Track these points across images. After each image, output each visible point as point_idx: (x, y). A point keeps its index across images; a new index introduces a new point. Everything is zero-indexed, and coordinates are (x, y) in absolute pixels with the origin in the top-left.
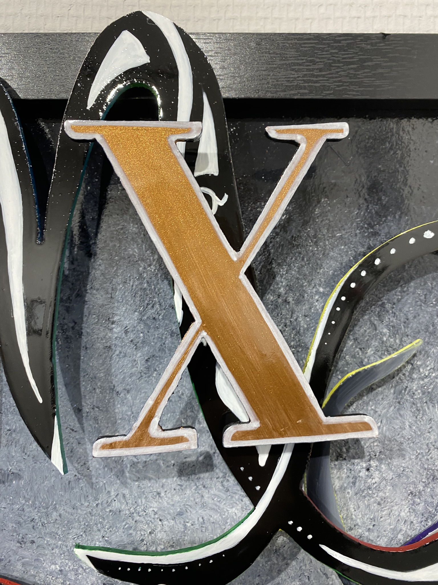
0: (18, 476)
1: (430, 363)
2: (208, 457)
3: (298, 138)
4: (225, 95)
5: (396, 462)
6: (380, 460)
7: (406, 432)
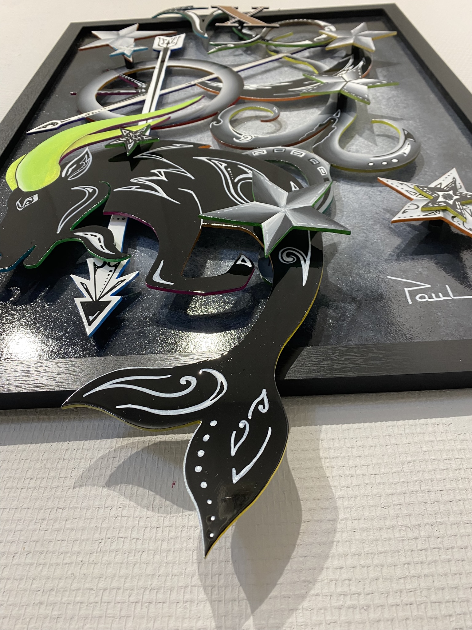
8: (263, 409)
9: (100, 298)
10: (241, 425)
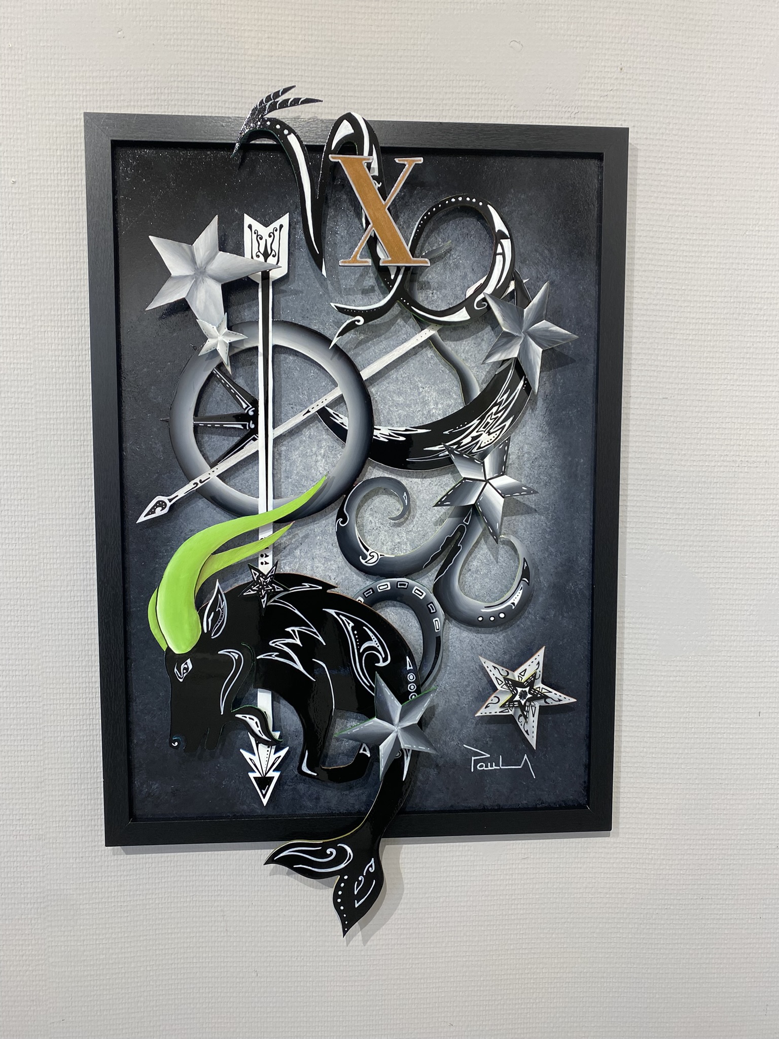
0: (302, 292)
1: (457, 253)
2: (373, 287)
3: (406, 163)
4: (381, 145)
5: (443, 291)
6: (437, 290)
7: (447, 280)
8: (372, 870)
9: (266, 774)
10: (360, 879)
